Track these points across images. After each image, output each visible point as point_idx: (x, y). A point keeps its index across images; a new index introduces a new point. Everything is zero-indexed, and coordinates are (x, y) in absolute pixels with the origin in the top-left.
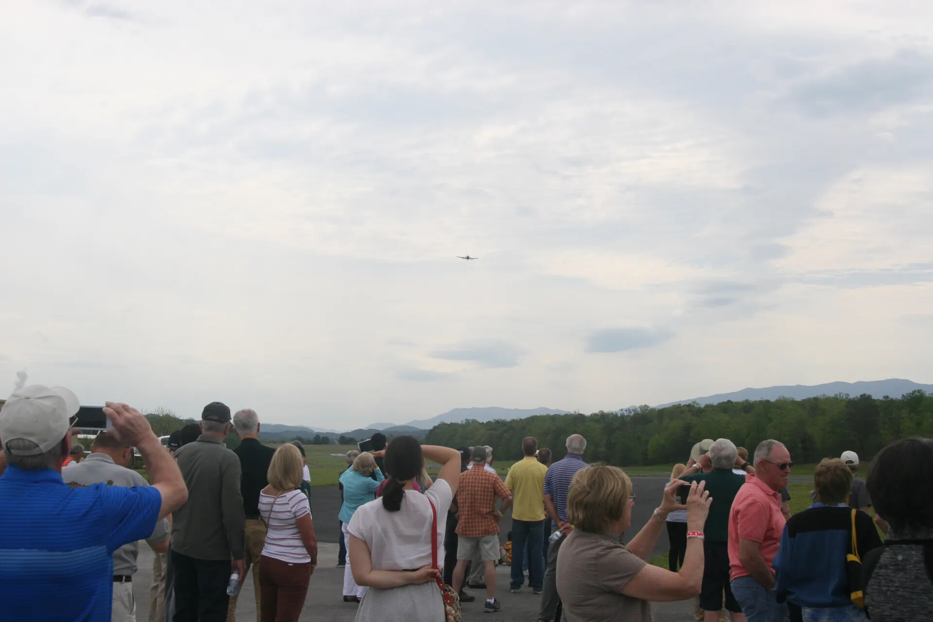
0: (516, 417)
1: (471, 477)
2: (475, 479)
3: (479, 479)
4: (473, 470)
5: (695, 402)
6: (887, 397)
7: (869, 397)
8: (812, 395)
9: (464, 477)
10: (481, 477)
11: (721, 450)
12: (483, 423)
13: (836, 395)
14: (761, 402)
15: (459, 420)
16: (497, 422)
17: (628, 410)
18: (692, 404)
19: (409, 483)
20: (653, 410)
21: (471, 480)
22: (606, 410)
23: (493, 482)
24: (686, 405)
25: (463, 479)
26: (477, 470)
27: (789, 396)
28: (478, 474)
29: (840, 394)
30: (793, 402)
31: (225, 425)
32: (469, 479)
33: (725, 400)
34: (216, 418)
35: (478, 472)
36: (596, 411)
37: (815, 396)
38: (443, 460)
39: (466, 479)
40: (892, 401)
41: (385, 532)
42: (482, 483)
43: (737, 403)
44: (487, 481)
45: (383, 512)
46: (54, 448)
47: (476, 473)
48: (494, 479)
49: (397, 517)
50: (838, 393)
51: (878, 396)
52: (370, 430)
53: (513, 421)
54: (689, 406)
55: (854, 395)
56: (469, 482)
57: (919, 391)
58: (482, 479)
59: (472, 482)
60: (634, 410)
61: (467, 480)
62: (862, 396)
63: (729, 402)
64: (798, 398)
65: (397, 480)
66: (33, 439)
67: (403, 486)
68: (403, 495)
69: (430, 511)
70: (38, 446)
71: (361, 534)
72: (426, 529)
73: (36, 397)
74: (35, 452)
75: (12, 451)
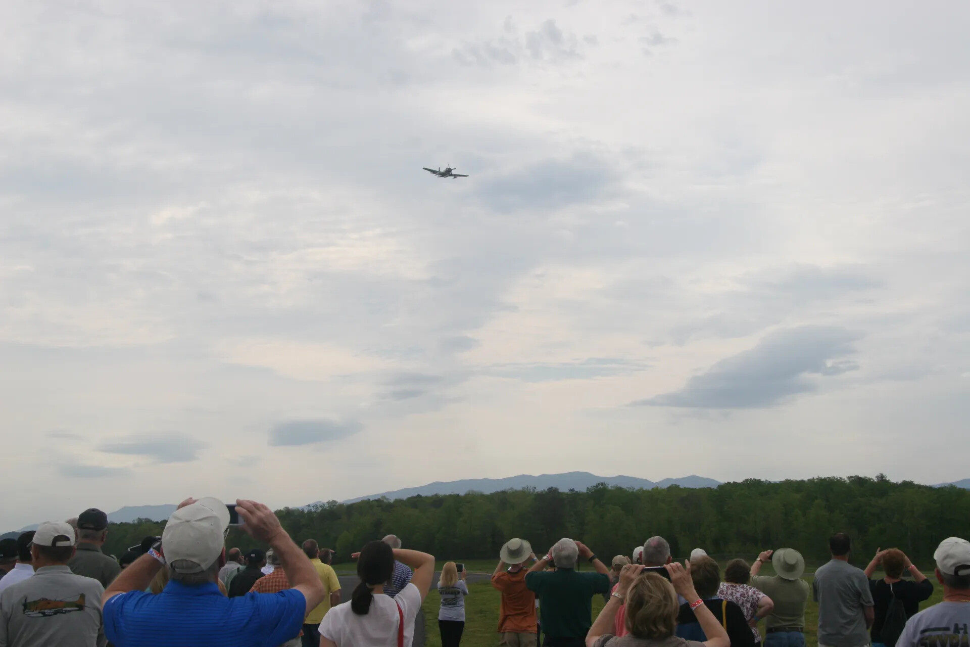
1: (274, 580)
3: (283, 582)
4: (276, 573)
5: (384, 497)
6: (572, 490)
7: (556, 490)
8: (499, 489)
9: (267, 580)
11: (563, 549)
13: (523, 488)
14: (450, 496)
15: (130, 519)
17: (316, 506)
18: (381, 499)
19: (377, 587)
20: (341, 506)
21: (274, 584)
24: (376, 500)
25: (266, 582)
26: (280, 573)
27: (477, 489)
29: (527, 488)
30: (482, 496)
31: (101, 533)
32: (272, 582)
33: (415, 495)
34: (92, 526)
36: (282, 508)
38: (416, 564)
39: (269, 583)
40: (577, 494)
41: (353, 633)
43: (426, 497)
45: (352, 616)
46: (213, 565)
47: (280, 576)
49: (365, 620)
50: (525, 486)
51: (564, 489)
54: (378, 501)
55: (542, 488)
56: (272, 586)
57: (602, 484)
59: (276, 586)
60: (321, 506)
61: (271, 584)
62: (549, 489)
63: (419, 496)
64: (487, 491)
65: (367, 584)
66: (194, 560)
67: (372, 590)
68: (371, 599)
69: (397, 615)
70: (199, 565)
71: (331, 636)
72: (393, 633)
73: (196, 519)
74: (197, 570)
75: (176, 569)
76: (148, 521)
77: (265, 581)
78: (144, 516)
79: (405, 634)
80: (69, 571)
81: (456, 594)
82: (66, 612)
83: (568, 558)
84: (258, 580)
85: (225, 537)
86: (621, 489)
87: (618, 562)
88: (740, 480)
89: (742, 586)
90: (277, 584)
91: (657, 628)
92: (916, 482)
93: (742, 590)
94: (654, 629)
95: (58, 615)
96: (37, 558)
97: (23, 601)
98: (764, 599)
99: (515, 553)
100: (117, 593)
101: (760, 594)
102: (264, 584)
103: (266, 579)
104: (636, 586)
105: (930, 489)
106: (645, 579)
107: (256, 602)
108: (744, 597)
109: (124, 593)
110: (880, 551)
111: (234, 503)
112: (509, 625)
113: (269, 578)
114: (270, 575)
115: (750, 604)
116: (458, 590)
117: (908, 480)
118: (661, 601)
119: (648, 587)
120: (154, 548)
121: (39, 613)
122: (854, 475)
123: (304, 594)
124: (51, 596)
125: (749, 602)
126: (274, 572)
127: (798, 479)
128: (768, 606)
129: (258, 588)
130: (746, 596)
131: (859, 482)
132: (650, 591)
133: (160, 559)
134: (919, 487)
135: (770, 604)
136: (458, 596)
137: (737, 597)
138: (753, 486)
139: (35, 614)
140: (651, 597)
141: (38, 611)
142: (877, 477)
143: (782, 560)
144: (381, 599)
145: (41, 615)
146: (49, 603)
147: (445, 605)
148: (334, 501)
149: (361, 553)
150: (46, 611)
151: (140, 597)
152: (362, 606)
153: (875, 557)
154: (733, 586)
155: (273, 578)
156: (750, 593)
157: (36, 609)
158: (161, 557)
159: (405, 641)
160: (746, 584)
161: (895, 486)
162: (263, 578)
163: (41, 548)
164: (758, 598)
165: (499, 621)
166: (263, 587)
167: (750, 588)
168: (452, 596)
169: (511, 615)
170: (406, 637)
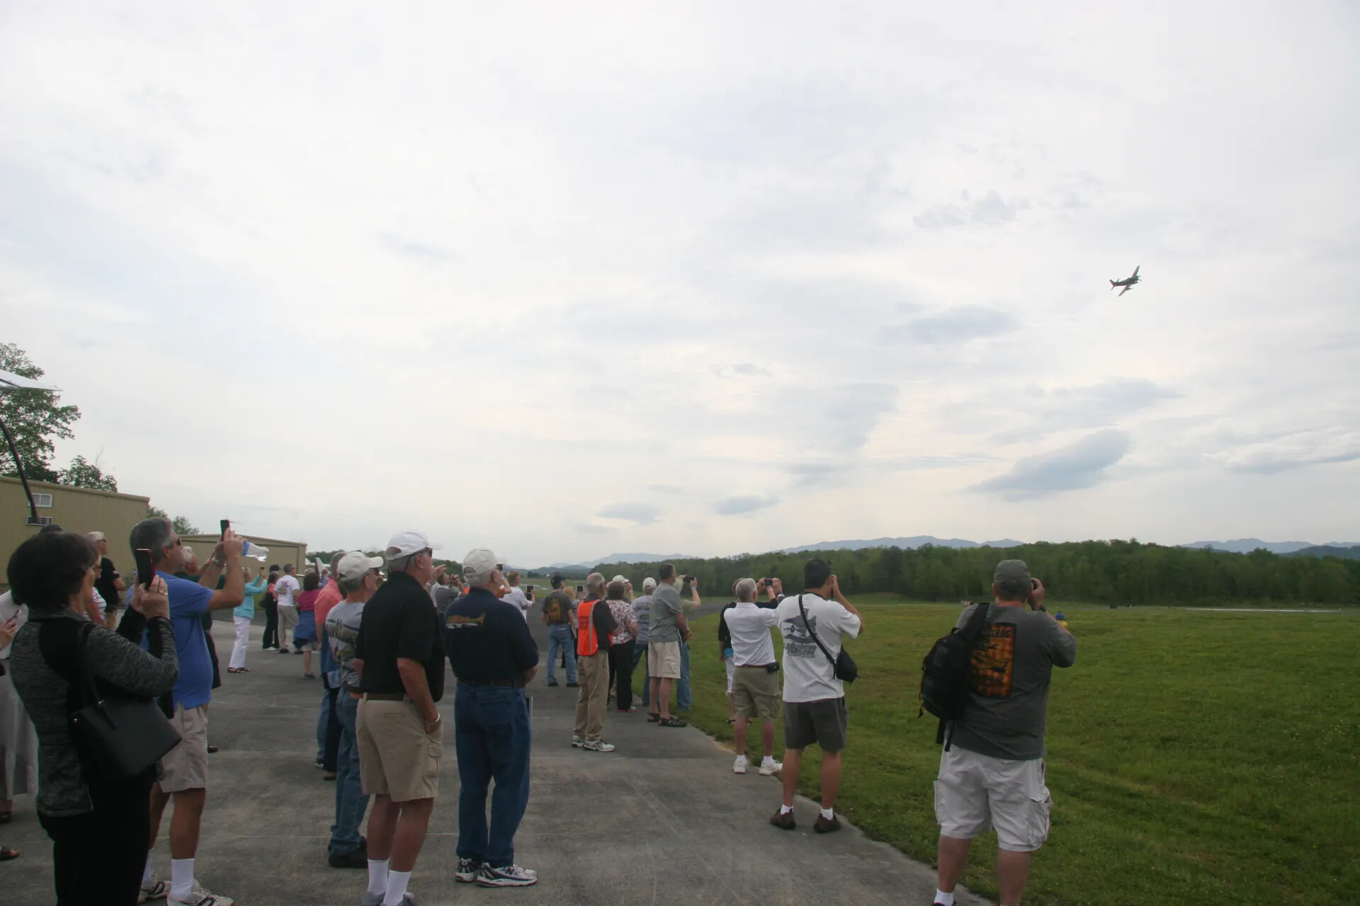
0: (656, 560)
5: (782, 551)
6: (909, 548)
7: (897, 547)
8: (863, 547)
12: (631, 565)
13: (880, 546)
15: (614, 562)
16: (641, 564)
22: (722, 556)
27: (848, 547)
30: (850, 552)
33: (803, 550)
36: (713, 557)
40: (912, 551)
43: (812, 552)
50: (882, 545)
51: (903, 547)
52: (551, 568)
53: (653, 563)
55: (889, 546)
57: (929, 544)
60: (739, 556)
63: (806, 551)
64: (854, 549)
76: (625, 563)
78: (622, 560)
88: (1033, 542)
92: (1158, 544)
105: (1165, 548)
117: (1152, 542)
127: (1075, 542)
131: (1117, 543)
134: (1159, 547)
138: (1042, 547)
142: (1130, 540)
161: (1144, 546)
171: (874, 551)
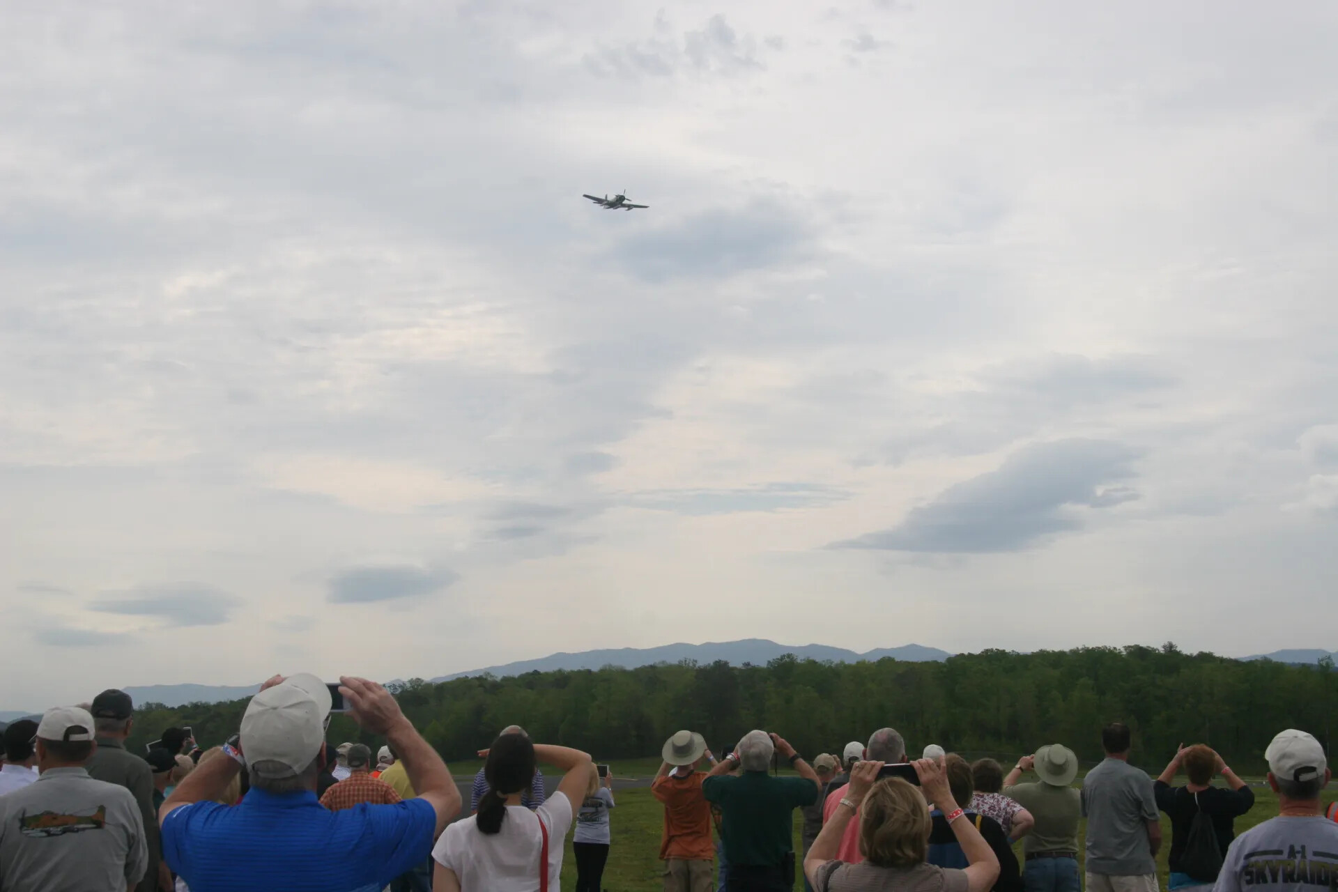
1: (352, 787)
2: (359, 790)
3: (363, 790)
4: (353, 779)
5: (488, 673)
6: (747, 664)
7: (726, 663)
8: (647, 663)
9: (342, 788)
10: (366, 787)
11: (751, 746)
12: (173, 709)
13: (680, 662)
14: (579, 672)
18: (484, 677)
19: (511, 796)
20: (429, 685)
23: (383, 793)
24: (477, 678)
25: (340, 792)
26: (359, 778)
27: (617, 663)
28: (361, 784)
29: (686, 661)
30: (624, 672)
31: (123, 724)
32: (349, 791)
33: (531, 671)
34: (111, 713)
35: (362, 780)
37: (652, 664)
38: (566, 766)
39: (345, 791)
40: (755, 669)
41: (478, 859)
42: (368, 795)
43: (547, 674)
44: (375, 793)
45: (477, 835)
46: (309, 767)
47: (359, 782)
48: (384, 789)
49: (496, 842)
50: (682, 658)
51: (736, 662)
53: (220, 705)
54: (480, 679)
55: (705, 661)
56: (349, 796)
57: (789, 656)
58: (368, 790)
60: (400, 686)
61: (347, 793)
62: (716, 663)
63: (536, 673)
64: (630, 667)
65: (499, 794)
66: (284, 761)
67: (505, 800)
68: (504, 813)
69: (540, 834)
70: (290, 768)
71: (448, 861)
72: (534, 858)
73: (285, 706)
74: (288, 774)
75: (260, 773)
76: (160, 706)
77: (338, 790)
78: (154, 700)
79: (551, 860)
80: (86, 774)
81: (597, 807)
82: (78, 830)
83: (759, 757)
84: (329, 789)
85: (325, 728)
86: (814, 662)
87: (822, 763)
88: (977, 651)
89: (991, 795)
90: (356, 793)
91: (903, 853)
92: (1217, 654)
93: (992, 801)
94: (898, 853)
95: (69, 835)
96: (43, 757)
97: (20, 816)
98: (1022, 813)
99: (682, 751)
100: (182, 804)
101: (1015, 807)
102: (338, 794)
103: (340, 786)
104: (874, 795)
105: (1236, 663)
106: (886, 786)
107: (368, 817)
108: (995, 811)
109: (190, 804)
110: (1183, 747)
111: (336, 681)
112: (674, 848)
113: (345, 785)
114: (346, 781)
115: (1002, 820)
116: (599, 800)
117: (1206, 650)
118: (907, 815)
119: (890, 796)
120: (230, 744)
121: (42, 831)
122: (1133, 645)
123: (433, 805)
124: (57, 809)
125: (1000, 817)
126: (351, 777)
127: (1057, 650)
128: (1025, 823)
129: (329, 798)
130: (997, 809)
131: (1140, 653)
132: (894, 802)
133: (238, 758)
134: (1222, 660)
135: (1027, 820)
136: (600, 809)
137: (984, 811)
138: (994, 659)
139: (37, 833)
140: (895, 810)
141: (39, 829)
142: (1164, 647)
143: (1046, 759)
144: (517, 813)
145: (44, 834)
146: (55, 818)
147: (583, 821)
148: (418, 679)
149: (490, 751)
150: (51, 829)
151: (211, 809)
152: (491, 822)
153: (1176, 756)
154: (979, 796)
155: (351, 785)
156: (1003, 805)
157: (37, 826)
158: (239, 755)
159: (550, 870)
160: (997, 792)
161: (1189, 659)
162: (337, 784)
163: (48, 744)
164: (1014, 811)
165: (661, 843)
166: (336, 797)
167: (1003, 798)
168: (592, 810)
169: (680, 836)
170: (552, 865)
171: (679, 670)
